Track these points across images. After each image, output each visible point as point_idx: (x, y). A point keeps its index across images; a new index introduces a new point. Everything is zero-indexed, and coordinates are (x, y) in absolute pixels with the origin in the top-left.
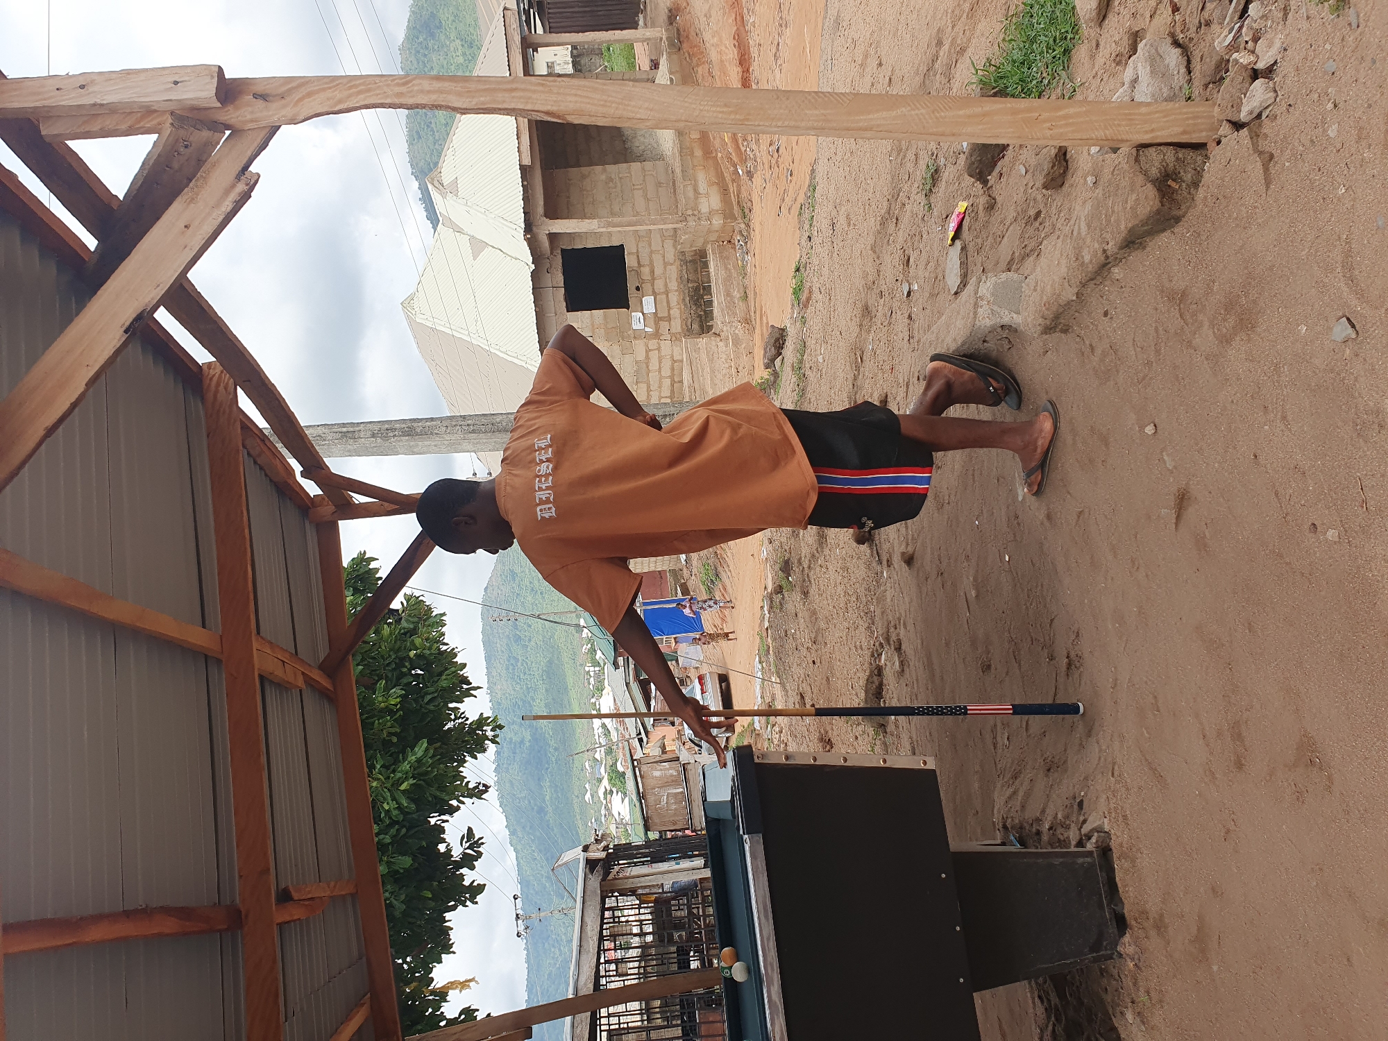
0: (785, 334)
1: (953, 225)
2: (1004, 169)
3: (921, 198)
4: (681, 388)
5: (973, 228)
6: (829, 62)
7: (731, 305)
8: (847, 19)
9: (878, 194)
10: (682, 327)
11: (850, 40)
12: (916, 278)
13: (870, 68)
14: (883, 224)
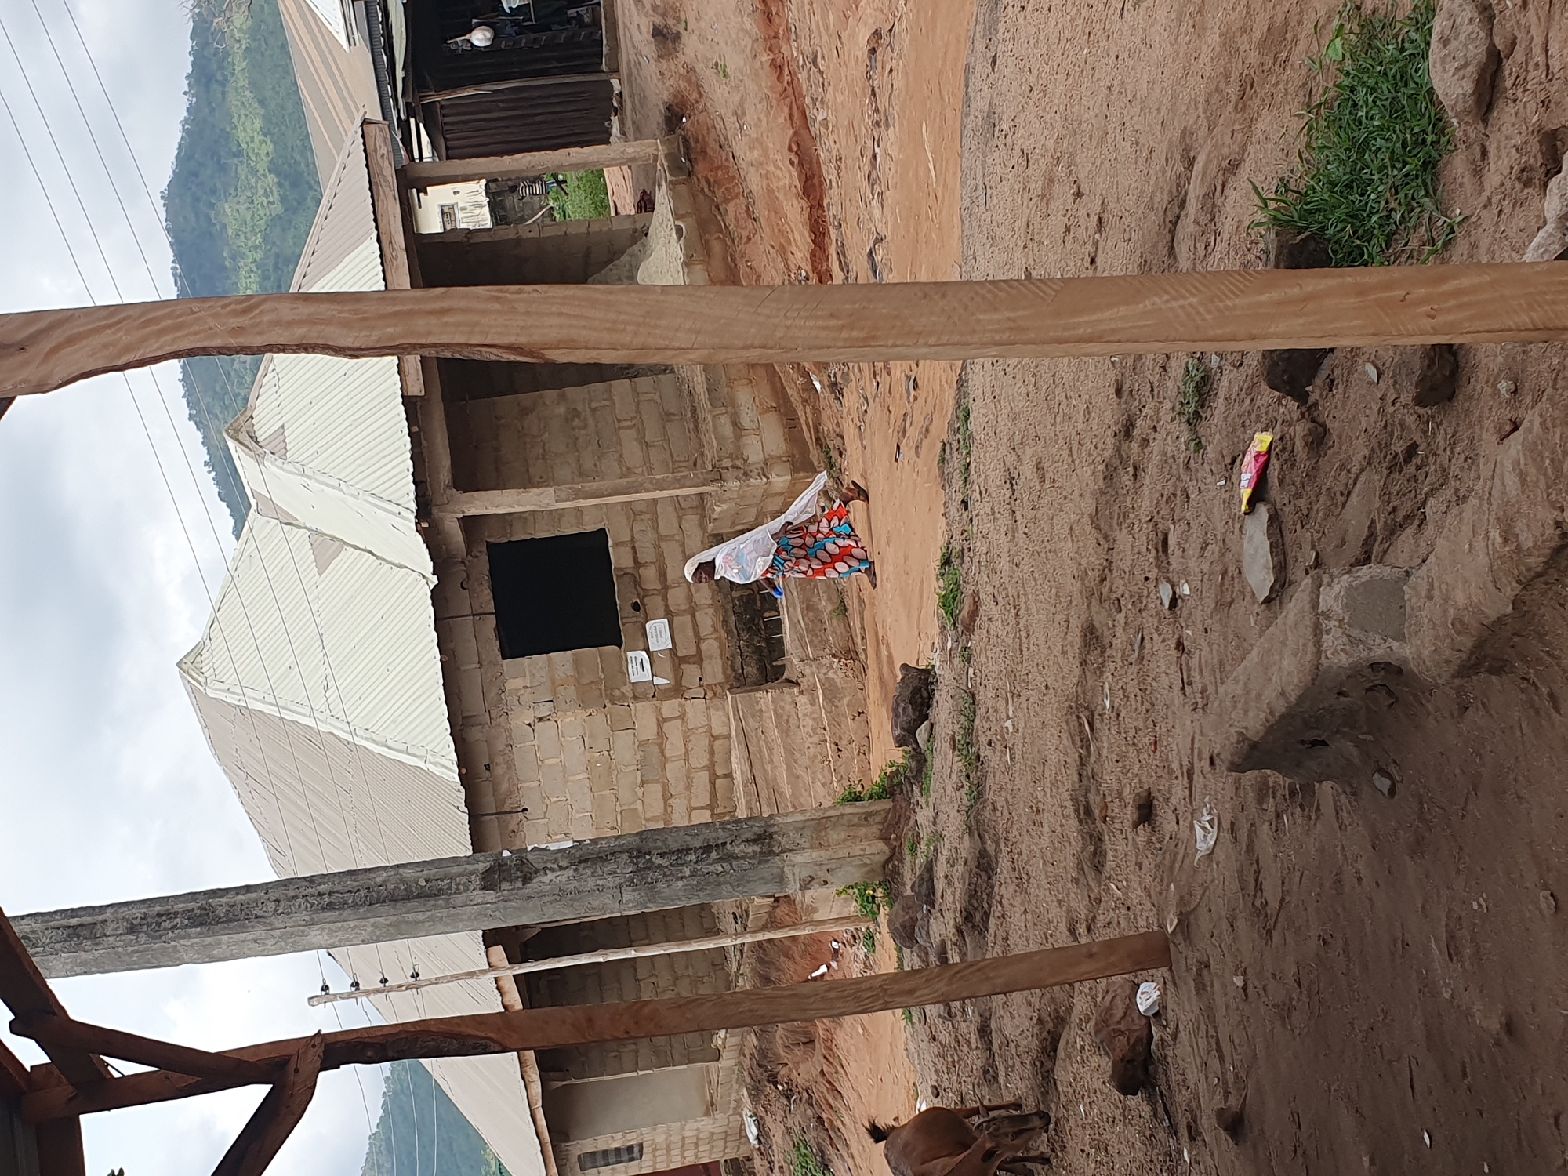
0: (931, 680)
1: (1249, 475)
2: (1337, 372)
3: (1181, 429)
4: (731, 789)
5: (1288, 480)
6: (981, 191)
7: (816, 627)
8: (1008, 115)
9: (1094, 424)
10: (724, 673)
11: (1017, 153)
12: (1185, 573)
13: (1060, 201)
14: (1109, 476)
